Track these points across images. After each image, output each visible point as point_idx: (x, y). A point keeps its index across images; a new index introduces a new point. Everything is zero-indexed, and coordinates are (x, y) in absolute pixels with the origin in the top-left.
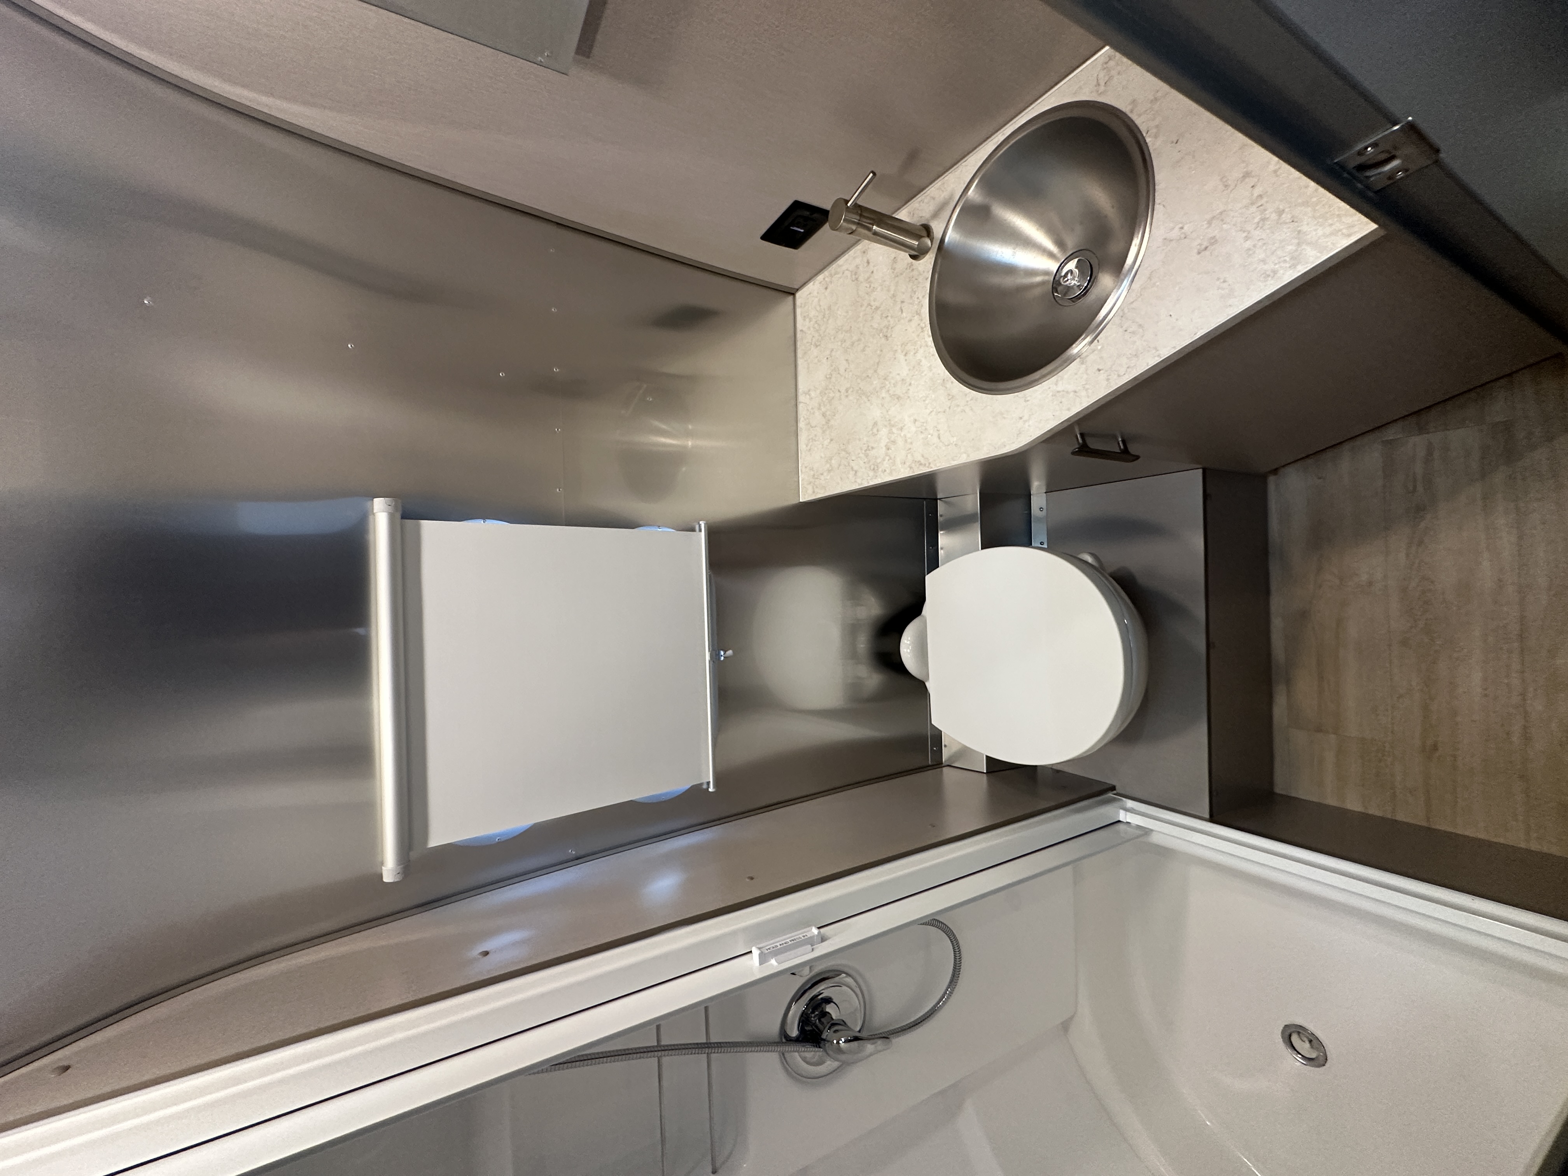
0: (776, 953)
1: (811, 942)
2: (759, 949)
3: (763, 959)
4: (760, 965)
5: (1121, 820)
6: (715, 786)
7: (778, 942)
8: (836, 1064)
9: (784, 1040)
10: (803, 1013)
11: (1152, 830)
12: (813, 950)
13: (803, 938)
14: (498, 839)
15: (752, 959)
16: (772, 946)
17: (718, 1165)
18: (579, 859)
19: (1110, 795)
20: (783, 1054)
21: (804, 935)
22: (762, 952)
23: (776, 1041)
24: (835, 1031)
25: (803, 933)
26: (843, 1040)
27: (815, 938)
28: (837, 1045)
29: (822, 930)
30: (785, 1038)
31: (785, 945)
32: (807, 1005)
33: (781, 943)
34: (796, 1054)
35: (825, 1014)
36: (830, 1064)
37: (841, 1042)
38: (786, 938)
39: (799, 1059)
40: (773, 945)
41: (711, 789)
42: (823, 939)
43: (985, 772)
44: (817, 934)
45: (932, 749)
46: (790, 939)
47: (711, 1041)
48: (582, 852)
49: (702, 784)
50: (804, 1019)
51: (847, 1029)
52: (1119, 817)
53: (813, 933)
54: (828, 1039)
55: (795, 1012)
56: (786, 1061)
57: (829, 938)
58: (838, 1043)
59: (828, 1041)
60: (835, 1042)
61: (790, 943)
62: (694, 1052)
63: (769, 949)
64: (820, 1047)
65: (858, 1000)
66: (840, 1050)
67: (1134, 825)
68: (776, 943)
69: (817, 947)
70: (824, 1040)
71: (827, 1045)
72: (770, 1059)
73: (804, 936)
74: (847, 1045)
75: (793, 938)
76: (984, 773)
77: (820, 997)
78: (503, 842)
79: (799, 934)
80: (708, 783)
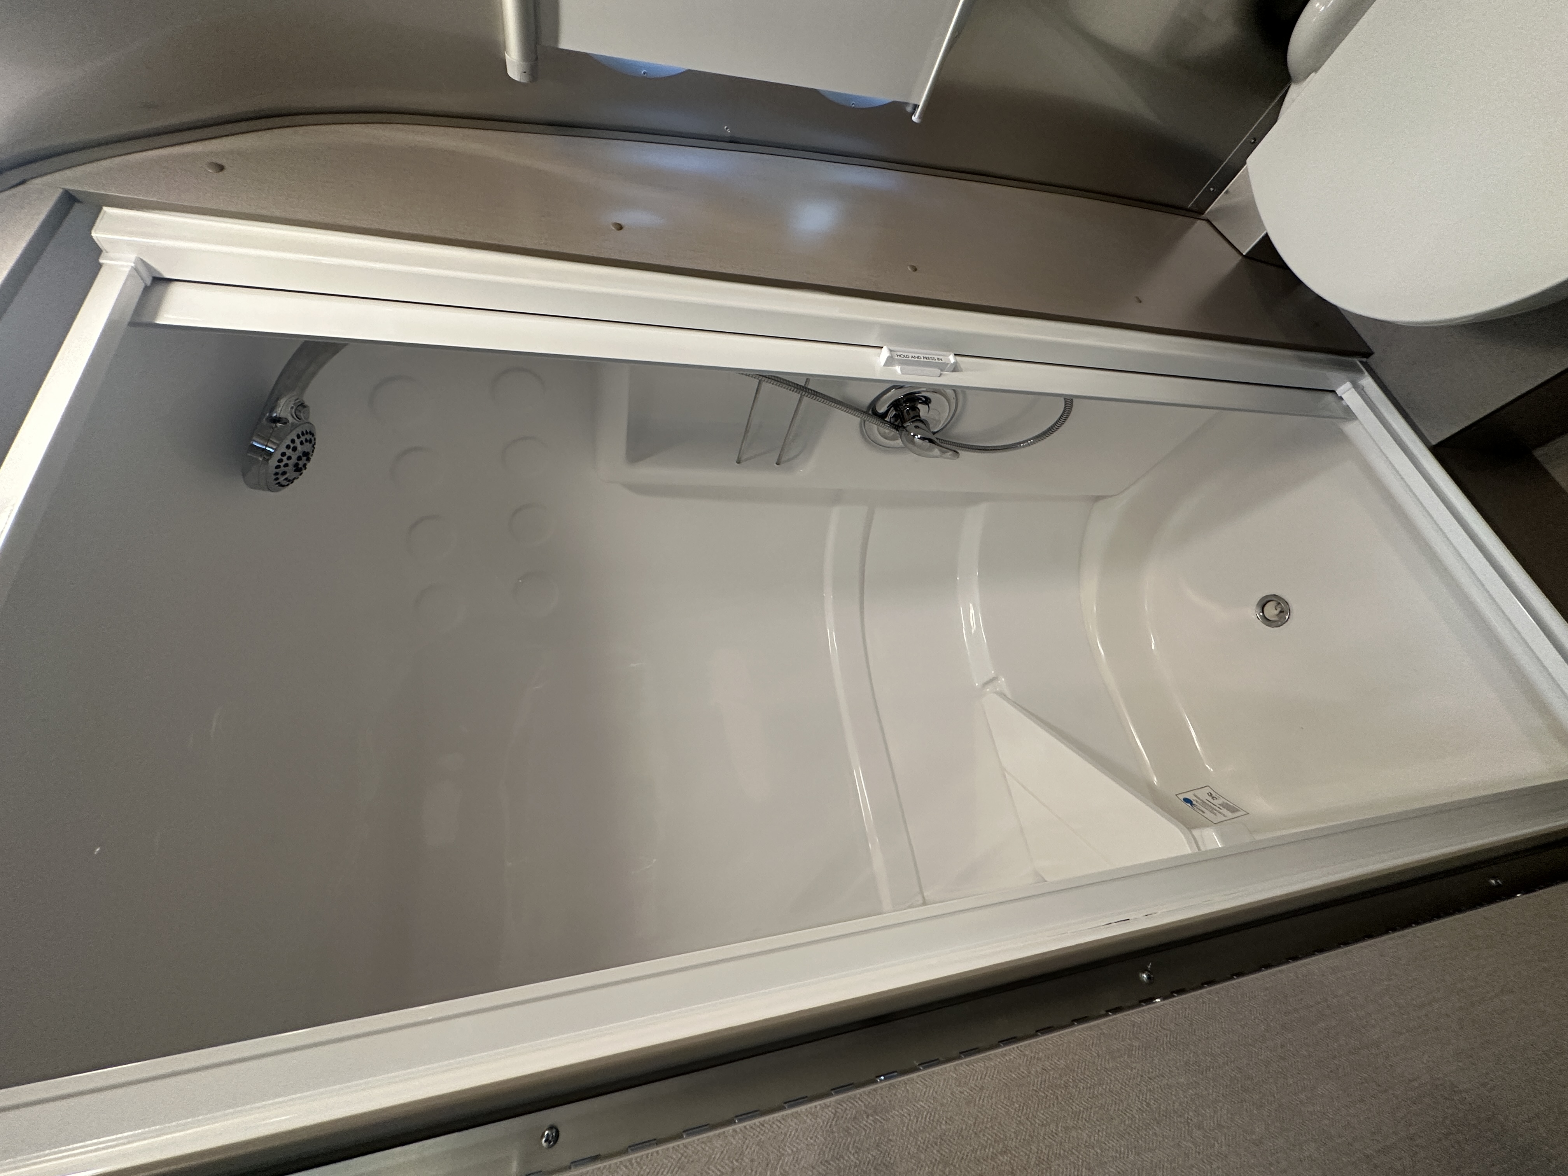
0: (905, 362)
1: (942, 367)
2: (891, 351)
3: (890, 362)
4: (885, 365)
5: (1337, 392)
6: (923, 116)
7: (912, 352)
8: (901, 444)
9: (870, 412)
10: (898, 400)
11: (1356, 418)
12: (941, 375)
13: (937, 361)
14: (644, 73)
15: (879, 355)
16: (903, 354)
17: (783, 459)
18: (734, 142)
19: (1357, 361)
20: (865, 421)
21: (940, 357)
22: (892, 357)
23: (864, 410)
24: (916, 427)
25: (939, 355)
26: (919, 436)
27: (948, 366)
28: (912, 437)
29: (958, 358)
30: (872, 411)
31: (916, 359)
32: (904, 396)
33: (913, 355)
34: (876, 426)
35: (914, 408)
36: (899, 442)
37: (916, 437)
38: (921, 352)
39: (876, 431)
40: (905, 354)
41: (915, 118)
42: (955, 368)
43: (1244, 254)
44: (952, 362)
45: (1208, 187)
46: (925, 356)
47: (809, 387)
48: (739, 134)
49: (907, 104)
50: (896, 404)
51: (927, 430)
52: (1338, 388)
53: (949, 360)
54: (908, 429)
55: (891, 396)
56: (864, 425)
57: (961, 371)
58: (914, 436)
59: (907, 431)
60: (912, 434)
61: (922, 359)
62: (792, 389)
63: (900, 356)
64: (897, 430)
65: (949, 412)
66: (912, 441)
67: (1344, 404)
68: (909, 352)
69: (945, 375)
70: (904, 428)
71: (904, 433)
72: (854, 420)
73: (938, 359)
74: (921, 441)
75: (927, 356)
76: (1241, 254)
77: (917, 395)
78: (650, 79)
79: (935, 354)
80: (916, 107)
